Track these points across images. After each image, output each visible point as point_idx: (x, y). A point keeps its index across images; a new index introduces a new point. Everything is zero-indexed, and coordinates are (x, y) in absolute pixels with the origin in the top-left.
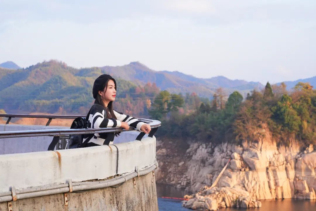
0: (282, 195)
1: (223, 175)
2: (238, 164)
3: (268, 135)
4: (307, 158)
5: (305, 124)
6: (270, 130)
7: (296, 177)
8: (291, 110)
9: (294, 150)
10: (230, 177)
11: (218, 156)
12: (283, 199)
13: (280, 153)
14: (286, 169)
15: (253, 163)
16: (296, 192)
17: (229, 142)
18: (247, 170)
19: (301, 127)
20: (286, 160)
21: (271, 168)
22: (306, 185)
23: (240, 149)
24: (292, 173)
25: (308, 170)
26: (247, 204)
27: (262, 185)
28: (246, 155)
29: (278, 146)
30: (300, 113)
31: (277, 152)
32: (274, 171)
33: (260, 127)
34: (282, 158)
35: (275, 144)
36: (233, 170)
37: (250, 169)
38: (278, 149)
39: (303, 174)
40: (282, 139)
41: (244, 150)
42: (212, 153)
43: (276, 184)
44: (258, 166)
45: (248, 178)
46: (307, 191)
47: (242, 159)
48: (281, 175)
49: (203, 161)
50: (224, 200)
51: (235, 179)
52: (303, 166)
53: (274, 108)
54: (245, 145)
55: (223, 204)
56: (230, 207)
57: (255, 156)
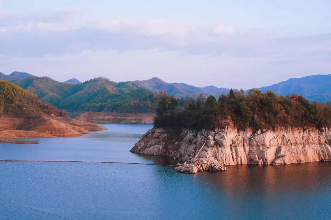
0: (241, 162)
1: (203, 150)
2: (212, 142)
3: (231, 124)
4: (257, 138)
5: (256, 116)
6: (233, 121)
7: (250, 150)
8: (246, 107)
9: (249, 133)
10: (207, 151)
11: (199, 138)
12: (241, 165)
13: (239, 135)
14: (244, 145)
15: (222, 142)
16: (250, 160)
17: (206, 129)
18: (218, 146)
19: (253, 118)
20: (243, 140)
21: (233, 145)
22: (256, 156)
23: (213, 133)
24: (247, 148)
25: (258, 146)
26: (217, 168)
27: (228, 156)
28: (217, 137)
29: (238, 130)
30: (253, 109)
31: (237, 135)
32: (236, 147)
33: (226, 118)
34: (240, 138)
35: (236, 129)
36: (208, 147)
37: (220, 146)
38: (238, 133)
39: (255, 148)
40: (240, 126)
41: (215, 134)
42: (195, 136)
43: (237, 155)
44: (225, 143)
45: (218, 152)
46: (257, 159)
47: (214, 139)
48: (240, 149)
49: (190, 142)
50: (202, 166)
51: (210, 153)
52: (255, 143)
53: (235, 106)
54: (216, 130)
55: (201, 168)
56: (206, 171)
57: (223, 137)
